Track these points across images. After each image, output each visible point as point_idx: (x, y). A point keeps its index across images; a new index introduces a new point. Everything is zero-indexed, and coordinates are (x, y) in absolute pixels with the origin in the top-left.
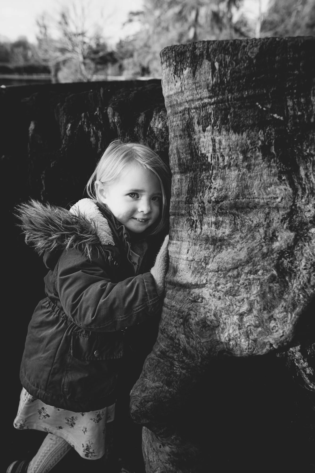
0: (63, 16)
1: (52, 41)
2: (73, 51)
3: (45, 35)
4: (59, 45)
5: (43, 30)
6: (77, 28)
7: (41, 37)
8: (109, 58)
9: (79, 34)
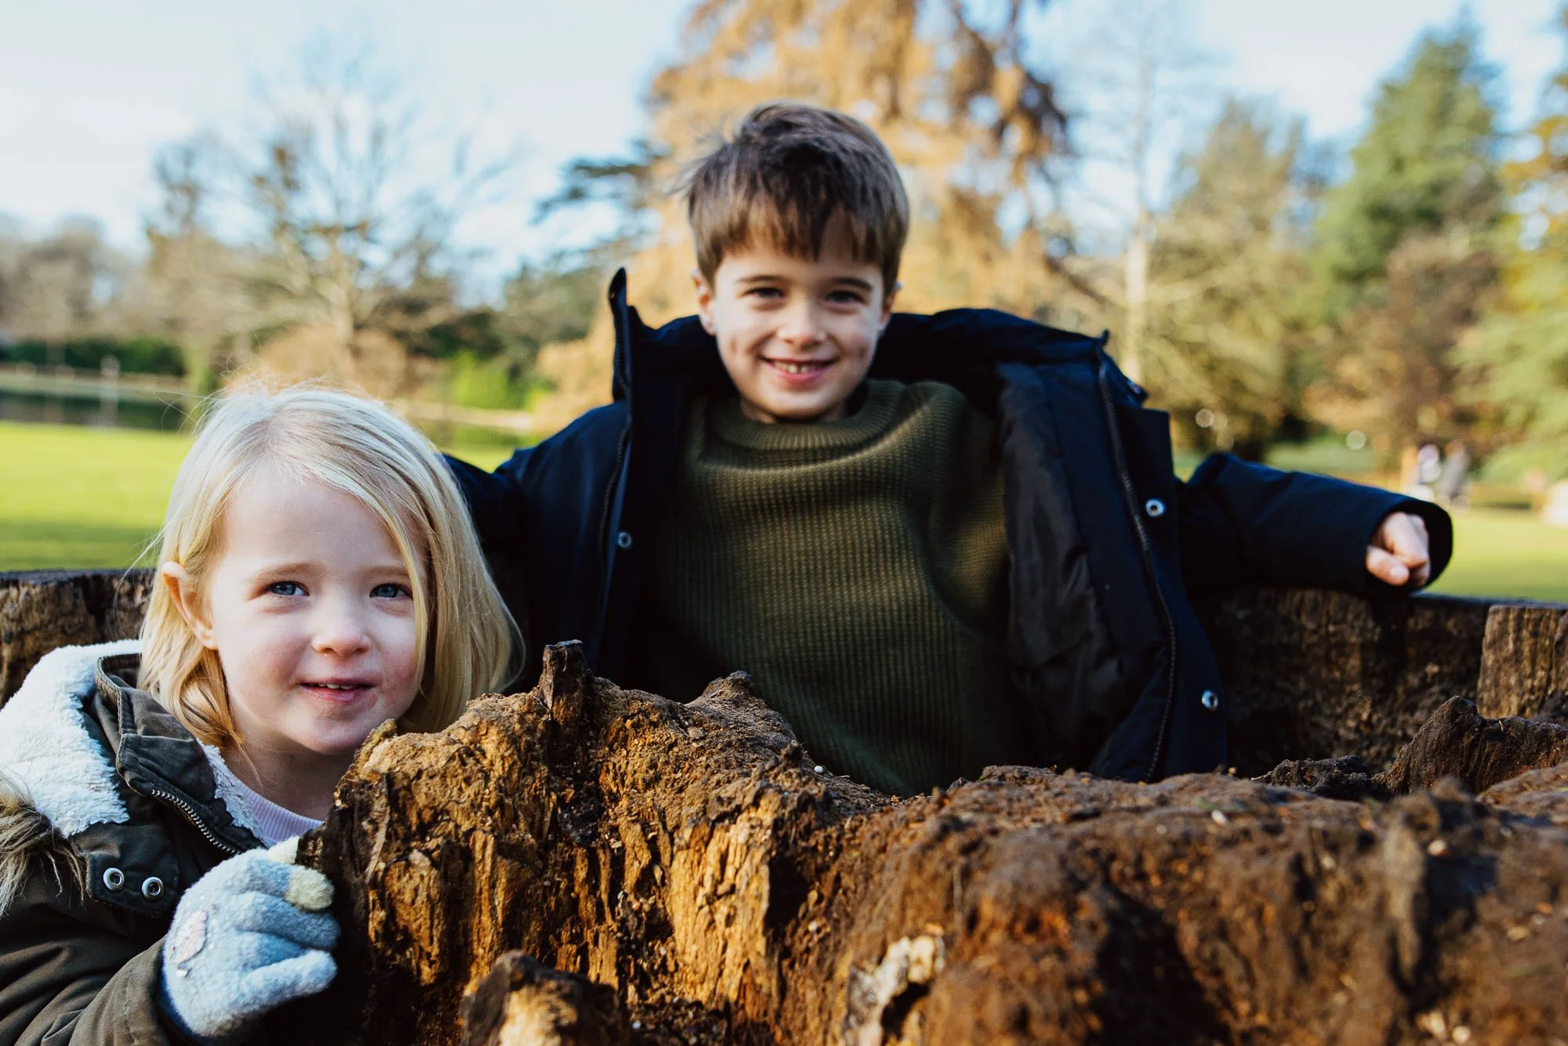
0: (282, 155)
1: (214, 247)
2: (313, 294)
3: (188, 219)
4: (248, 267)
5: (182, 203)
6: (339, 204)
7: (168, 227)
8: (467, 334)
9: (349, 229)
